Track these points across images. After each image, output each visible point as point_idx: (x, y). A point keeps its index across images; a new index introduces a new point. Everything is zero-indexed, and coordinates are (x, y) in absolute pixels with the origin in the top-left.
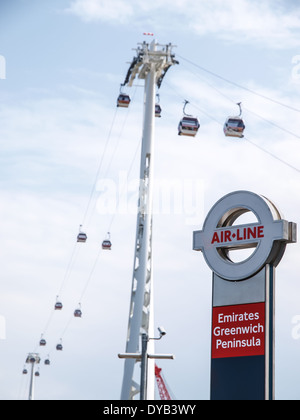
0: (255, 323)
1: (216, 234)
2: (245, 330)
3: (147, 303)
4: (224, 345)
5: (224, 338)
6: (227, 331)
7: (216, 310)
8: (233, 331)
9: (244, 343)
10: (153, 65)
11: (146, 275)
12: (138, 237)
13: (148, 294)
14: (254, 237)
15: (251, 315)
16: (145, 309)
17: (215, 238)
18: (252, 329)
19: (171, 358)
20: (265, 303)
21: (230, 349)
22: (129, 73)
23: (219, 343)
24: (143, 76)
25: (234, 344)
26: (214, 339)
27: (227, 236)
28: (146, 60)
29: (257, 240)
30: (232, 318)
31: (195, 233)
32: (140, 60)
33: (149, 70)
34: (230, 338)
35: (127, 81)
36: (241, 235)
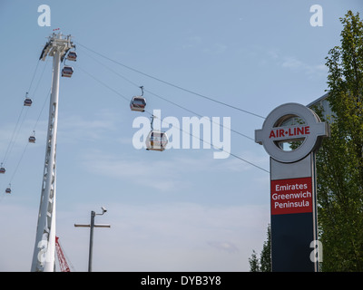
0: (304, 191)
1: (272, 132)
2: (297, 196)
4: (281, 205)
5: (280, 201)
6: (282, 197)
7: (273, 183)
8: (287, 196)
9: (296, 205)
10: (59, 48)
11: (51, 179)
13: (53, 191)
14: (302, 133)
15: (301, 186)
16: (51, 201)
17: (272, 134)
18: (303, 195)
20: (311, 178)
21: (286, 209)
22: (43, 52)
23: (276, 204)
24: (52, 54)
25: (289, 205)
26: (273, 202)
27: (282, 133)
28: (55, 45)
29: (304, 135)
30: (287, 188)
31: (256, 131)
32: (51, 44)
33: (56, 51)
34: (286, 201)
35: (41, 57)
36: (292, 132)
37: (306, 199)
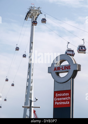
0: (67, 96)
2: (64, 99)
3: (31, 90)
4: (58, 103)
5: (58, 101)
6: (59, 99)
7: (55, 92)
8: (60, 99)
9: (64, 103)
10: (34, 14)
11: (31, 81)
12: (29, 69)
13: (32, 87)
14: (68, 69)
16: (31, 92)
17: (55, 69)
18: (67, 99)
19: (39, 107)
20: (71, 90)
21: (59, 105)
22: (26, 16)
23: (56, 103)
24: (31, 17)
25: (61, 103)
26: (54, 101)
27: (59, 69)
28: (32, 12)
29: (68, 70)
30: (60, 95)
31: (49, 68)
32: (30, 12)
34: (59, 101)
35: (25, 19)
36: (63, 68)
37: (68, 101)
